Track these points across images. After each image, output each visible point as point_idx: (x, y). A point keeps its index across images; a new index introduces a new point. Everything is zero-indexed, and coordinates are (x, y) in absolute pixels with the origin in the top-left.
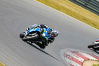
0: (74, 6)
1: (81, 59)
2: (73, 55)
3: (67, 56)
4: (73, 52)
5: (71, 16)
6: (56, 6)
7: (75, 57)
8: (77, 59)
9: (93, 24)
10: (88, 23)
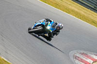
0: (84, 9)
2: (82, 57)
3: (76, 57)
4: (83, 54)
6: (66, 9)
7: (84, 59)
8: (86, 60)
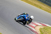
1: (34, 25)
5: (28, 3)
9: (40, 7)
10: (37, 7)
